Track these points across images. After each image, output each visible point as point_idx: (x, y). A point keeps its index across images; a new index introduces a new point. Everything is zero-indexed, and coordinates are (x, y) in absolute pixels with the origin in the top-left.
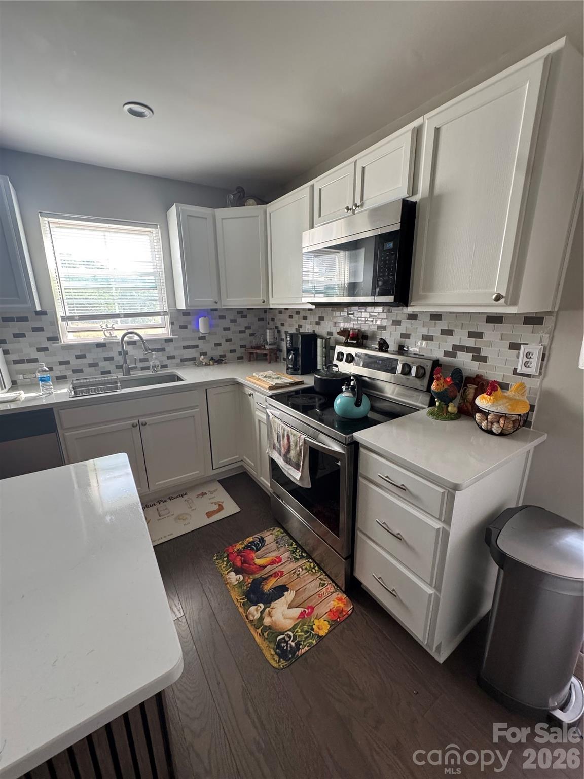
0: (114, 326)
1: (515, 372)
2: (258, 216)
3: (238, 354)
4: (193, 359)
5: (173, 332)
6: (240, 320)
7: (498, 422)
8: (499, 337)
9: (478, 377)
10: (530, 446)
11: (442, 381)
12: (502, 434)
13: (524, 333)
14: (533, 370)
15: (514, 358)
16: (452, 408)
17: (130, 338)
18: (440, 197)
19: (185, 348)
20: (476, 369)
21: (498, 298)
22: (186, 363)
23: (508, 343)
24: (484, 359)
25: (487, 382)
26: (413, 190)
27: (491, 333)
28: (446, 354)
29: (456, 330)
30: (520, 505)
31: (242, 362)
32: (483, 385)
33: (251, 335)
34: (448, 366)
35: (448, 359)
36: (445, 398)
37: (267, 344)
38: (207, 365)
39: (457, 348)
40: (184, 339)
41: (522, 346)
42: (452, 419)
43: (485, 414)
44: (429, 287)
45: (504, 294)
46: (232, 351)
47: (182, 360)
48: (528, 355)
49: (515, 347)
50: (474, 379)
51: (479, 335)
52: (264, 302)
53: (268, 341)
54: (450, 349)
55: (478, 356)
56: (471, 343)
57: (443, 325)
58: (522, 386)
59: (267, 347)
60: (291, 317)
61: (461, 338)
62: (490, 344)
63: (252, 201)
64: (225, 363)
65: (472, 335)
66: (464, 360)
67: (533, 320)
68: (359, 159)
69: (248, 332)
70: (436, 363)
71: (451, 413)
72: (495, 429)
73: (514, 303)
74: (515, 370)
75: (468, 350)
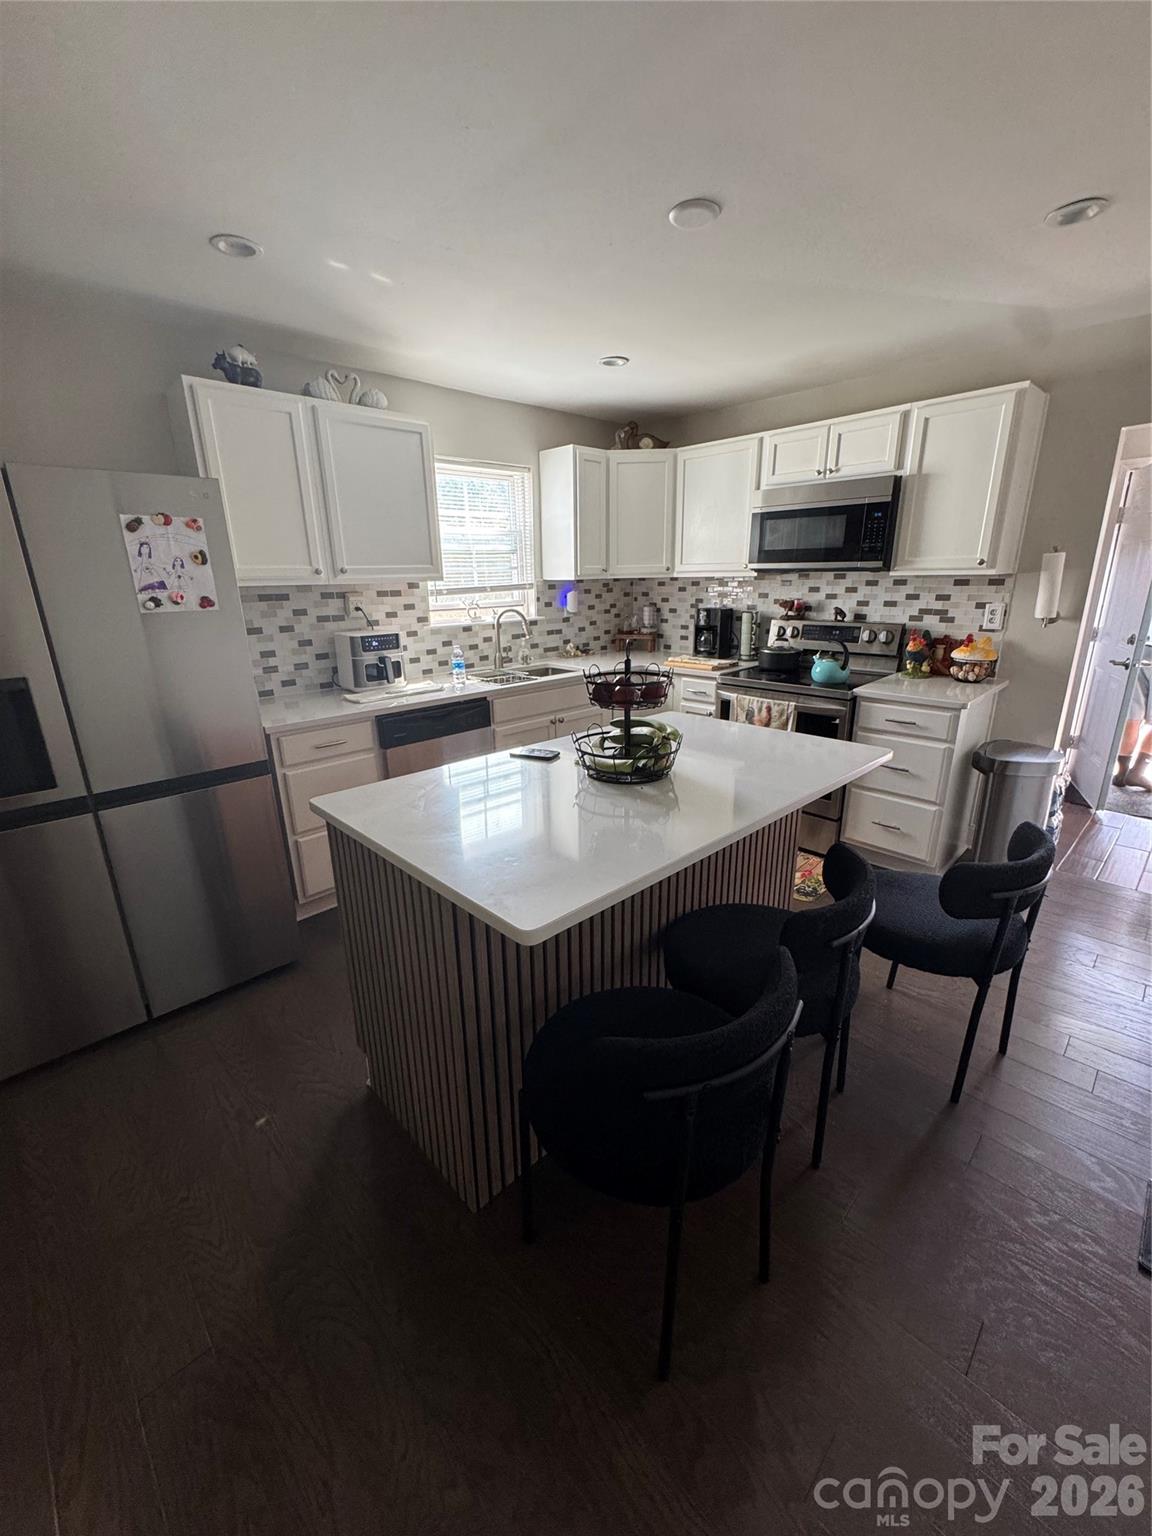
0: (479, 603)
1: (981, 629)
2: (664, 462)
3: (601, 643)
4: (556, 649)
5: (539, 612)
6: (605, 595)
7: (973, 671)
8: (966, 598)
9: (946, 636)
10: (995, 689)
11: (917, 642)
12: (975, 682)
13: (988, 593)
14: (996, 625)
15: (980, 616)
16: (925, 668)
17: (507, 617)
18: (927, 476)
19: (550, 633)
20: (943, 630)
21: (982, 562)
22: (548, 653)
23: (974, 603)
24: (952, 620)
25: (956, 641)
26: (900, 465)
27: (959, 595)
28: (912, 618)
29: (922, 594)
30: (988, 740)
31: (605, 654)
32: (951, 644)
33: (617, 616)
34: (915, 631)
35: (913, 623)
36: (918, 658)
37: (645, 627)
38: (576, 656)
39: (923, 612)
40: (549, 621)
41: (987, 606)
42: (927, 677)
43: (961, 665)
44: (916, 552)
45: (986, 559)
46: (597, 638)
47: (547, 650)
48: (992, 612)
49: (981, 606)
50: (942, 640)
51: (947, 598)
52: (668, 569)
53: (646, 622)
54: (916, 614)
55: (944, 617)
56: (939, 605)
57: (909, 589)
58: (989, 639)
59: (644, 631)
60: (682, 589)
61: (928, 601)
62: (956, 605)
63: (647, 441)
64: (593, 654)
65: (939, 598)
66: (931, 623)
67: (996, 581)
68: (834, 424)
69: (614, 611)
70: (904, 629)
71: (925, 673)
72: (971, 677)
73: (992, 567)
74: (981, 626)
75: (937, 612)
